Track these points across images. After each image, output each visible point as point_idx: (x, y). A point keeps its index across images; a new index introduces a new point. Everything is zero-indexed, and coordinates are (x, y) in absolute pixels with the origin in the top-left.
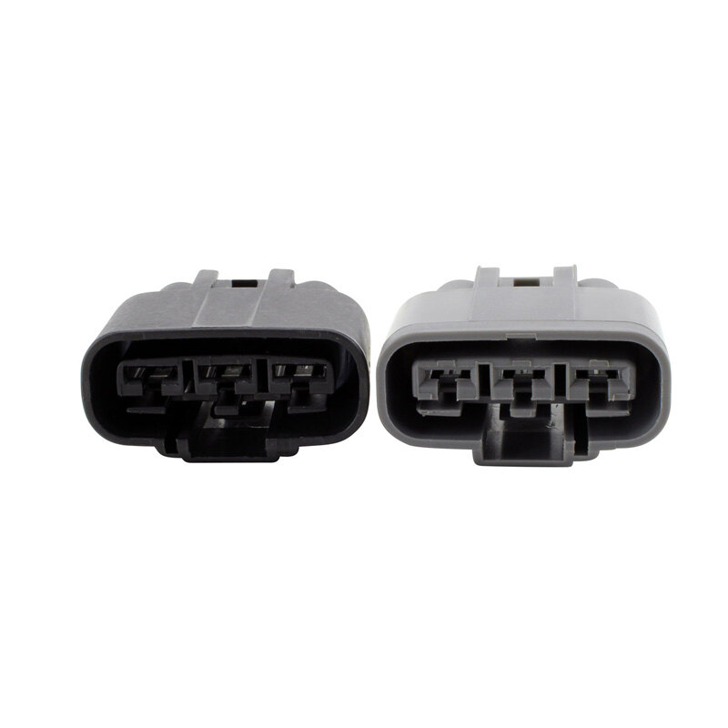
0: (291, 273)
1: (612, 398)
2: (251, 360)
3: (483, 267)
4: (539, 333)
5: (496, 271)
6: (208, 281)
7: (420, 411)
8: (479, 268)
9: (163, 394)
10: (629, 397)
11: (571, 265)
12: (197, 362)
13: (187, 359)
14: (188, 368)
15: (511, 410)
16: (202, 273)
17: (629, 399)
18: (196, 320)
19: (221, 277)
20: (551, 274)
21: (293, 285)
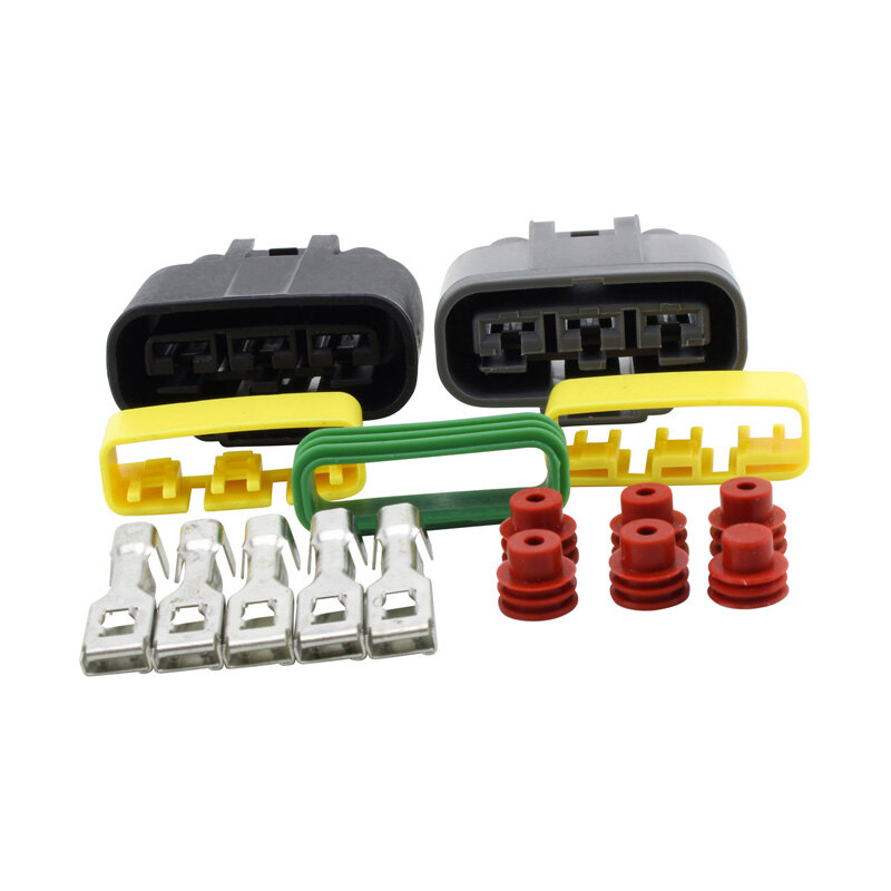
0: (334, 239)
1: (686, 344)
2: (289, 330)
3: (536, 221)
4: (607, 277)
5: (550, 225)
6: (242, 250)
7: (482, 369)
8: (532, 223)
9: (195, 372)
10: (704, 342)
11: (632, 215)
12: (230, 335)
13: (220, 332)
14: (221, 341)
15: (580, 362)
16: (235, 242)
17: (703, 344)
18: (228, 290)
19: (257, 247)
20: (611, 226)
21: (337, 252)
